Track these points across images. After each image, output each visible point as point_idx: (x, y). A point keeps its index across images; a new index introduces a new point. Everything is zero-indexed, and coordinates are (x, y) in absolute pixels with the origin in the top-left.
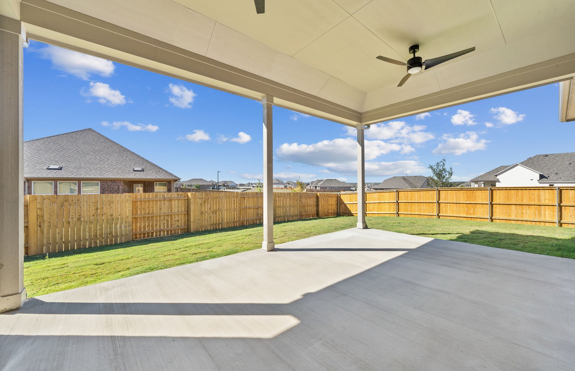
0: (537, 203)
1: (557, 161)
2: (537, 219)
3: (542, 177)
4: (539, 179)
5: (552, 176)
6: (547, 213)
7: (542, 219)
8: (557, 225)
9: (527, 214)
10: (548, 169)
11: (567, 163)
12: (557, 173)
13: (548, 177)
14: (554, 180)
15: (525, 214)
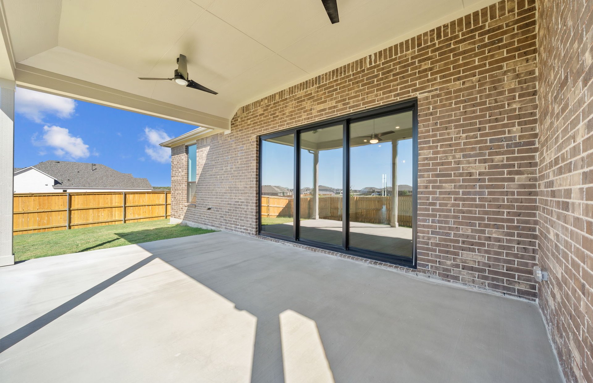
0: (109, 205)
1: (68, 168)
2: (109, 220)
3: (56, 182)
4: (54, 185)
5: (65, 182)
6: (117, 213)
7: (114, 219)
8: (123, 222)
9: (102, 217)
10: (61, 175)
11: (76, 171)
12: (69, 180)
13: (62, 183)
14: (67, 186)
15: (100, 216)
